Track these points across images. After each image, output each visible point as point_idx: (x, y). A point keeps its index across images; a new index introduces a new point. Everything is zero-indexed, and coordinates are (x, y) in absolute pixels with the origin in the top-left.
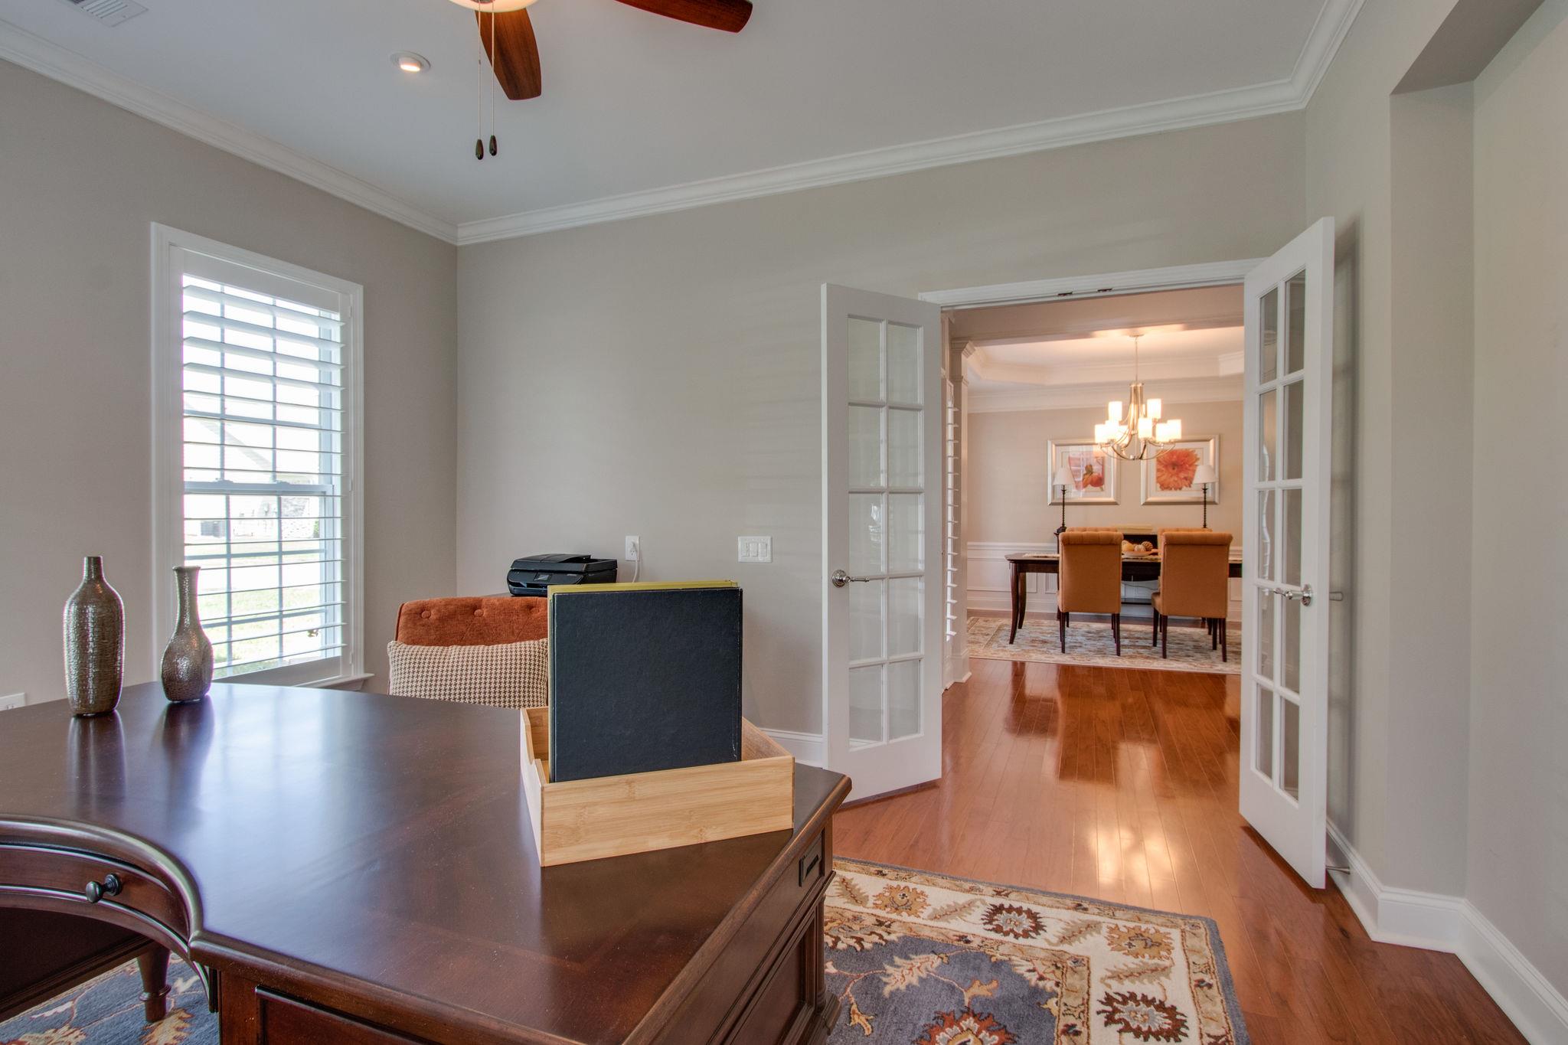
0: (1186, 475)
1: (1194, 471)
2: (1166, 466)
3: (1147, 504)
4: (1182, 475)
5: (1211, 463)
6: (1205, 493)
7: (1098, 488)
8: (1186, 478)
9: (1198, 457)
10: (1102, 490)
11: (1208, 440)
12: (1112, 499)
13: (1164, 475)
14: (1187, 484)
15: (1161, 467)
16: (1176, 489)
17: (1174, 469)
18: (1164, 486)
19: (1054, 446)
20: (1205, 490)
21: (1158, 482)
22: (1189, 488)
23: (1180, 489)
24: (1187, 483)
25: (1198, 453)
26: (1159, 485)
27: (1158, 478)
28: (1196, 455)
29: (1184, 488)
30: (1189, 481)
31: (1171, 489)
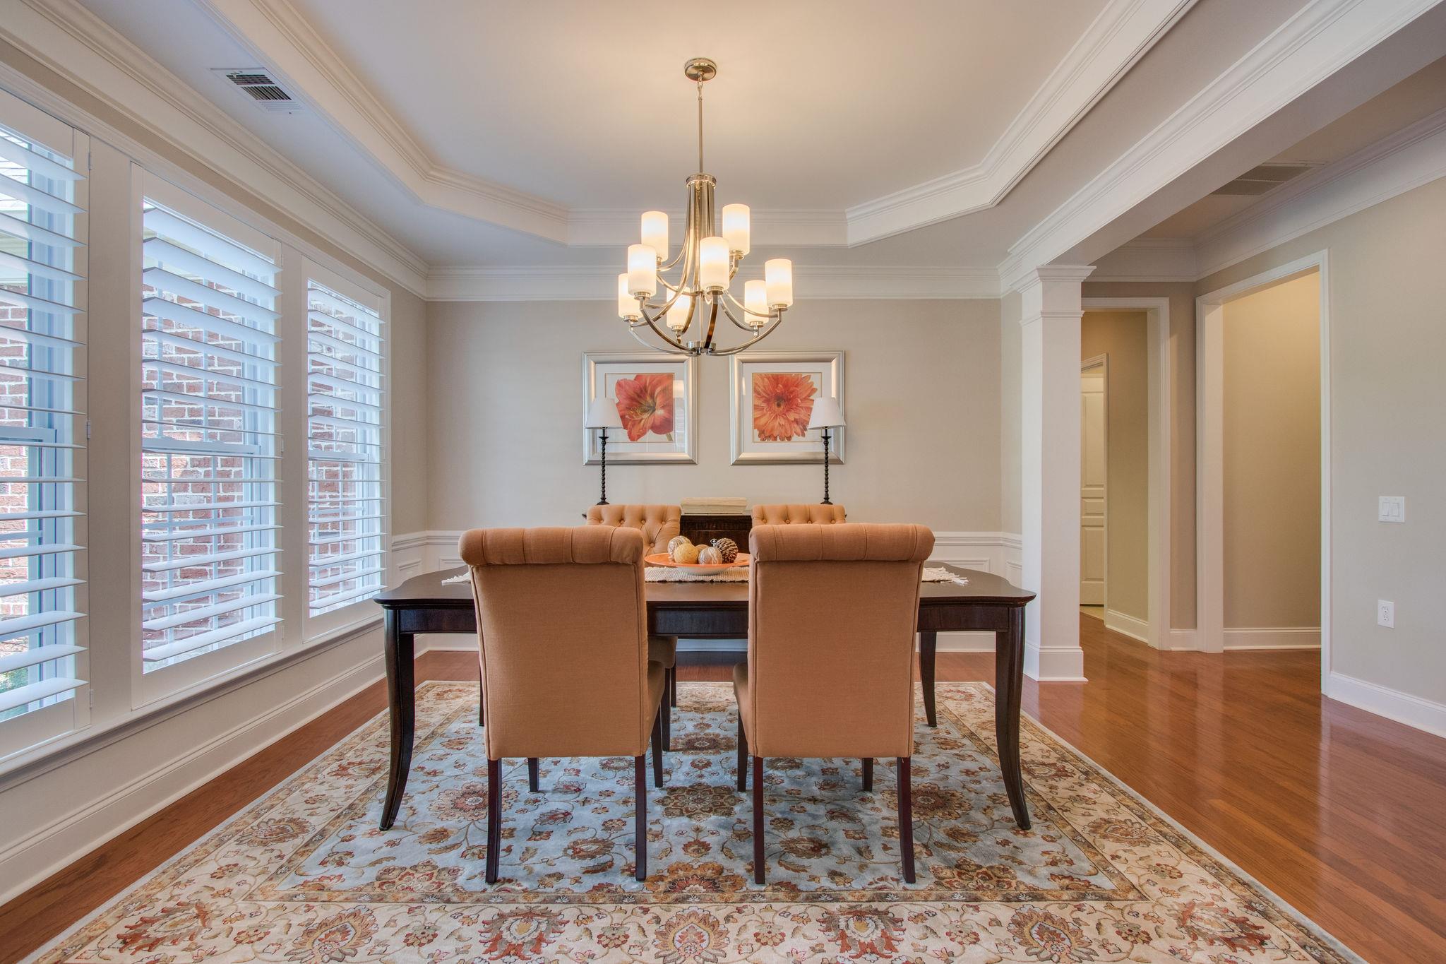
0: (797, 417)
1: (809, 409)
2: (767, 401)
3: (740, 463)
4: (792, 416)
5: (834, 395)
6: (826, 444)
7: (664, 437)
8: (796, 421)
9: (815, 386)
10: (670, 439)
11: (829, 361)
12: (685, 456)
13: (764, 415)
14: (799, 431)
15: (759, 402)
16: (782, 439)
17: (779, 405)
18: (766, 435)
19: (592, 363)
20: (826, 438)
21: (755, 427)
22: (801, 438)
23: (789, 438)
24: (798, 428)
25: (815, 381)
26: (757, 432)
27: (756, 419)
28: (812, 383)
29: (795, 438)
30: (803, 425)
31: (775, 439)
